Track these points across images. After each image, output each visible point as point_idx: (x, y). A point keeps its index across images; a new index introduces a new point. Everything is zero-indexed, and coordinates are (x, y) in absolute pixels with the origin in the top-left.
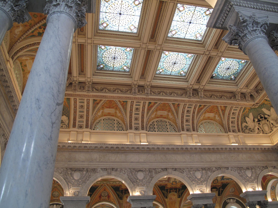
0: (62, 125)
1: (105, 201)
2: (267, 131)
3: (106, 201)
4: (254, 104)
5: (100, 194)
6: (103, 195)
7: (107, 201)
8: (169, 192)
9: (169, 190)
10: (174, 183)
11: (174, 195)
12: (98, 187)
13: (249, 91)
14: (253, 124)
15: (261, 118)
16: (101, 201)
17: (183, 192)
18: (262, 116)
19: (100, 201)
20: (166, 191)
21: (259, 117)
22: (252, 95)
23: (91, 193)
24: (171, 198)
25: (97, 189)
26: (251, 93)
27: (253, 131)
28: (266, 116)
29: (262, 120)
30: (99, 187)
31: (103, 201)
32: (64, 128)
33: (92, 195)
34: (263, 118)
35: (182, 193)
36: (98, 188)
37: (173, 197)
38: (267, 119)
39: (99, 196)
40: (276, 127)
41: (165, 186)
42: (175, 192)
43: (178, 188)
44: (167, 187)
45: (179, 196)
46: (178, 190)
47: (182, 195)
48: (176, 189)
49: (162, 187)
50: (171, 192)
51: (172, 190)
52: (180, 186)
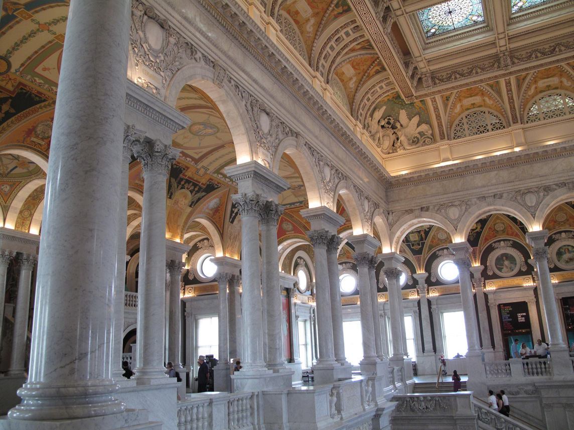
0: (424, 139)
1: (35, 150)
3: (38, 151)
5: (35, 125)
6: (39, 132)
7: (40, 152)
8: (180, 186)
9: (182, 183)
10: (202, 169)
11: (185, 197)
12: (45, 101)
16: (25, 146)
17: (203, 197)
19: (22, 146)
20: (177, 181)
23: (12, 111)
24: (178, 202)
25: (38, 106)
30: (46, 103)
31: (31, 148)
32: (427, 143)
33: (13, 118)
35: (199, 199)
36: (43, 104)
37: (182, 200)
39: (29, 129)
41: (184, 169)
42: (190, 191)
43: (200, 184)
44: (184, 175)
45: (193, 202)
46: (196, 189)
47: (197, 204)
48: (195, 185)
49: (176, 168)
50: (185, 188)
51: (189, 184)
52: (204, 183)
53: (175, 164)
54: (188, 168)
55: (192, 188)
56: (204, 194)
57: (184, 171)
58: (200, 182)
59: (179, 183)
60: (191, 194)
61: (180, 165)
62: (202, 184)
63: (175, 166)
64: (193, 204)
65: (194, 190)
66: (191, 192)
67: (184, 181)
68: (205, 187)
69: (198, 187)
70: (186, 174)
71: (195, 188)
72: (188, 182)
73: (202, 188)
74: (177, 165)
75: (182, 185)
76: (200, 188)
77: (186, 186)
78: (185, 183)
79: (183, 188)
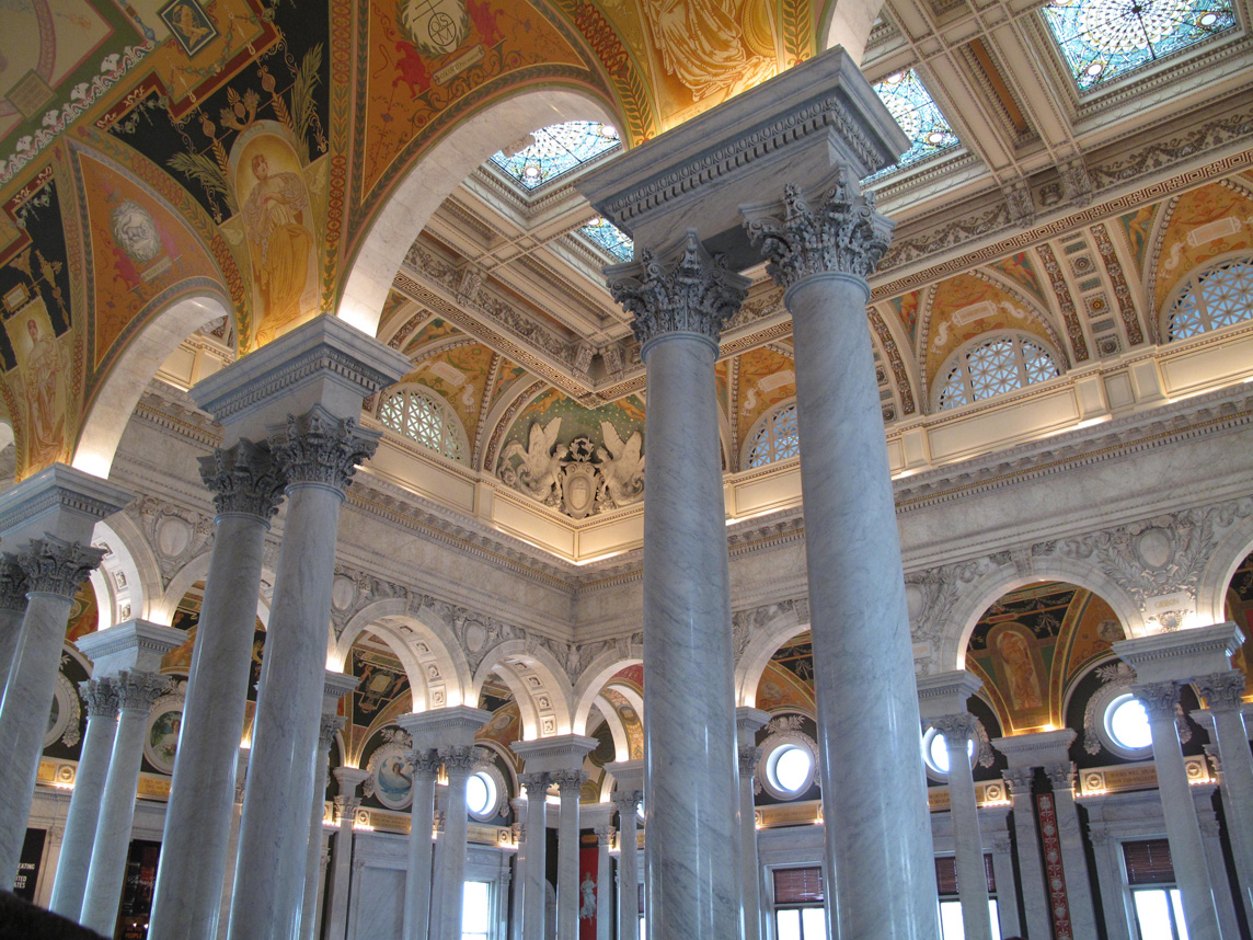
2: (579, 507)
4: (591, 393)
8: (217, 145)
9: (209, 129)
13: (600, 337)
14: (545, 460)
15: (582, 452)
18: (588, 447)
21: (574, 447)
22: (601, 357)
26: (602, 352)
27: (533, 484)
28: (602, 455)
29: (581, 460)
34: (587, 457)
38: (597, 466)
40: (614, 505)
41: (154, 96)
42: (259, 116)
43: (255, 56)
44: (178, 109)
45: (311, 133)
46: (269, 83)
47: (333, 115)
48: (247, 82)
49: (142, 125)
50: (236, 133)
51: (226, 105)
52: (258, 31)
53: (122, 122)
54: (152, 79)
55: (252, 100)
56: (312, 60)
57: (163, 103)
58: (245, 54)
59: (203, 145)
60: (274, 118)
61: (130, 104)
62: (258, 44)
63: (129, 127)
64: (319, 137)
65: (266, 97)
66: (267, 113)
67: (204, 119)
68: (279, 37)
69: (263, 72)
70: (177, 99)
71: (258, 89)
72: (215, 106)
73: (280, 54)
74: (128, 118)
75: (217, 135)
76: (274, 63)
77: (229, 120)
78: (215, 119)
79: (229, 139)
